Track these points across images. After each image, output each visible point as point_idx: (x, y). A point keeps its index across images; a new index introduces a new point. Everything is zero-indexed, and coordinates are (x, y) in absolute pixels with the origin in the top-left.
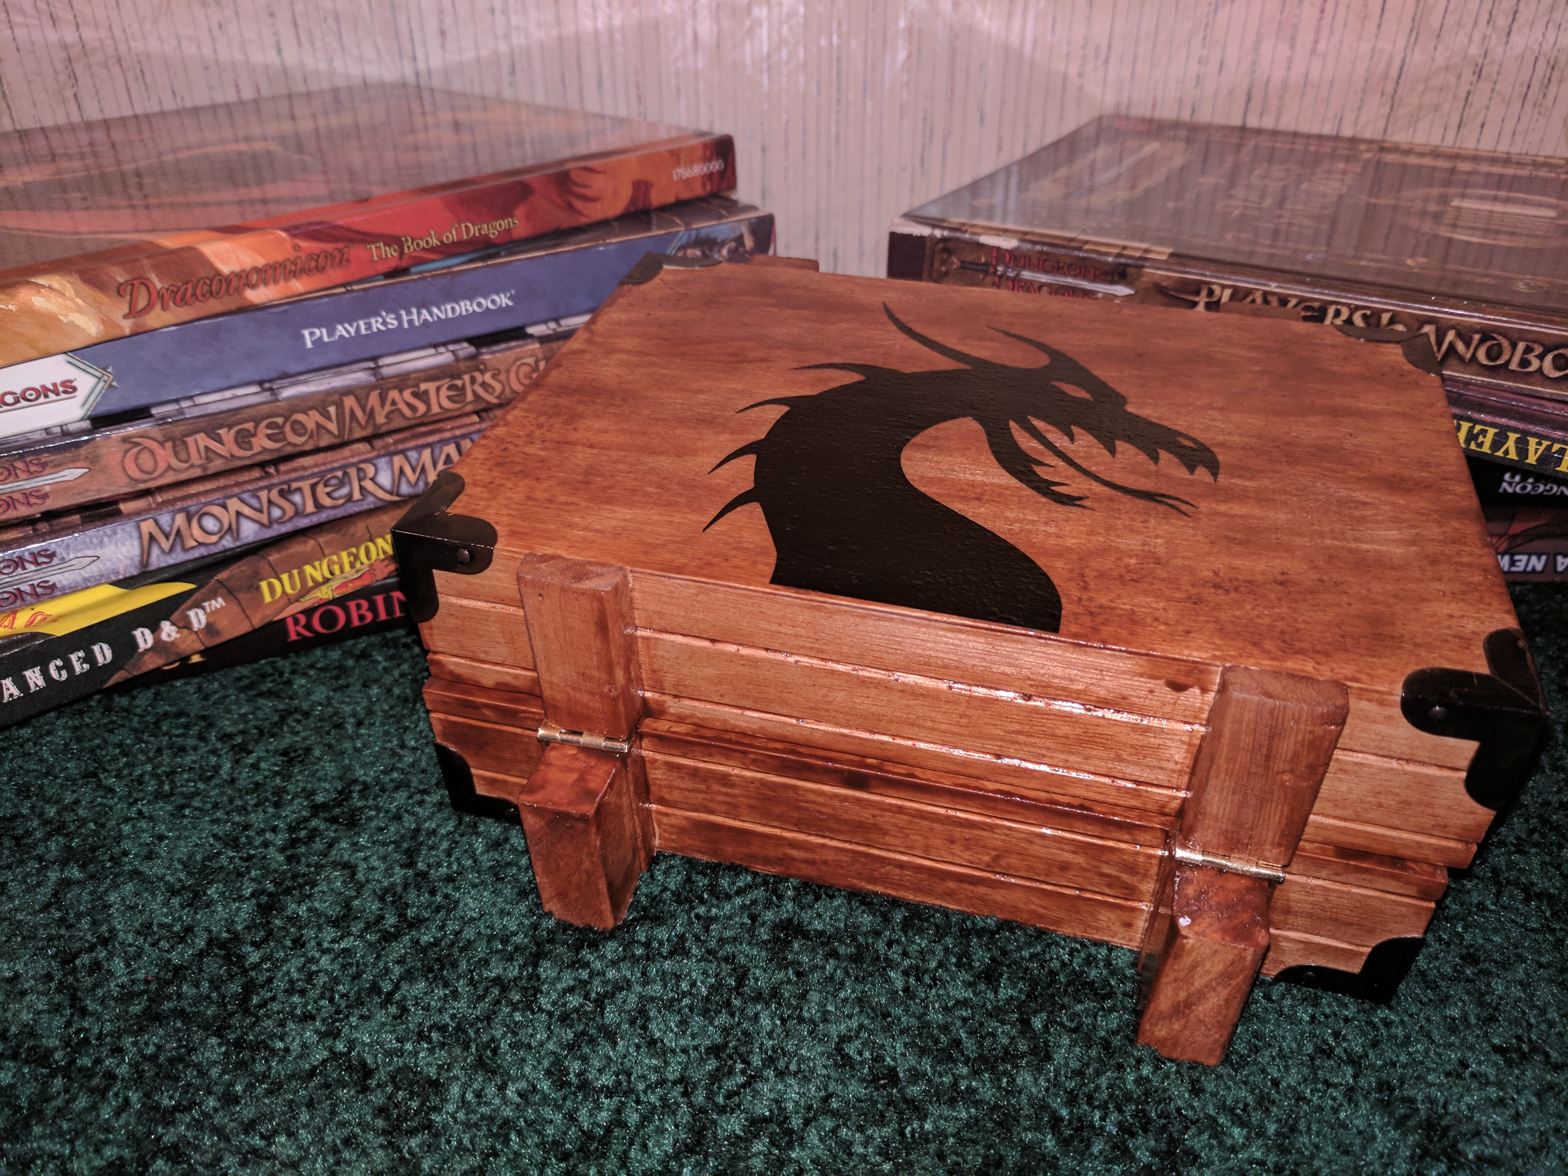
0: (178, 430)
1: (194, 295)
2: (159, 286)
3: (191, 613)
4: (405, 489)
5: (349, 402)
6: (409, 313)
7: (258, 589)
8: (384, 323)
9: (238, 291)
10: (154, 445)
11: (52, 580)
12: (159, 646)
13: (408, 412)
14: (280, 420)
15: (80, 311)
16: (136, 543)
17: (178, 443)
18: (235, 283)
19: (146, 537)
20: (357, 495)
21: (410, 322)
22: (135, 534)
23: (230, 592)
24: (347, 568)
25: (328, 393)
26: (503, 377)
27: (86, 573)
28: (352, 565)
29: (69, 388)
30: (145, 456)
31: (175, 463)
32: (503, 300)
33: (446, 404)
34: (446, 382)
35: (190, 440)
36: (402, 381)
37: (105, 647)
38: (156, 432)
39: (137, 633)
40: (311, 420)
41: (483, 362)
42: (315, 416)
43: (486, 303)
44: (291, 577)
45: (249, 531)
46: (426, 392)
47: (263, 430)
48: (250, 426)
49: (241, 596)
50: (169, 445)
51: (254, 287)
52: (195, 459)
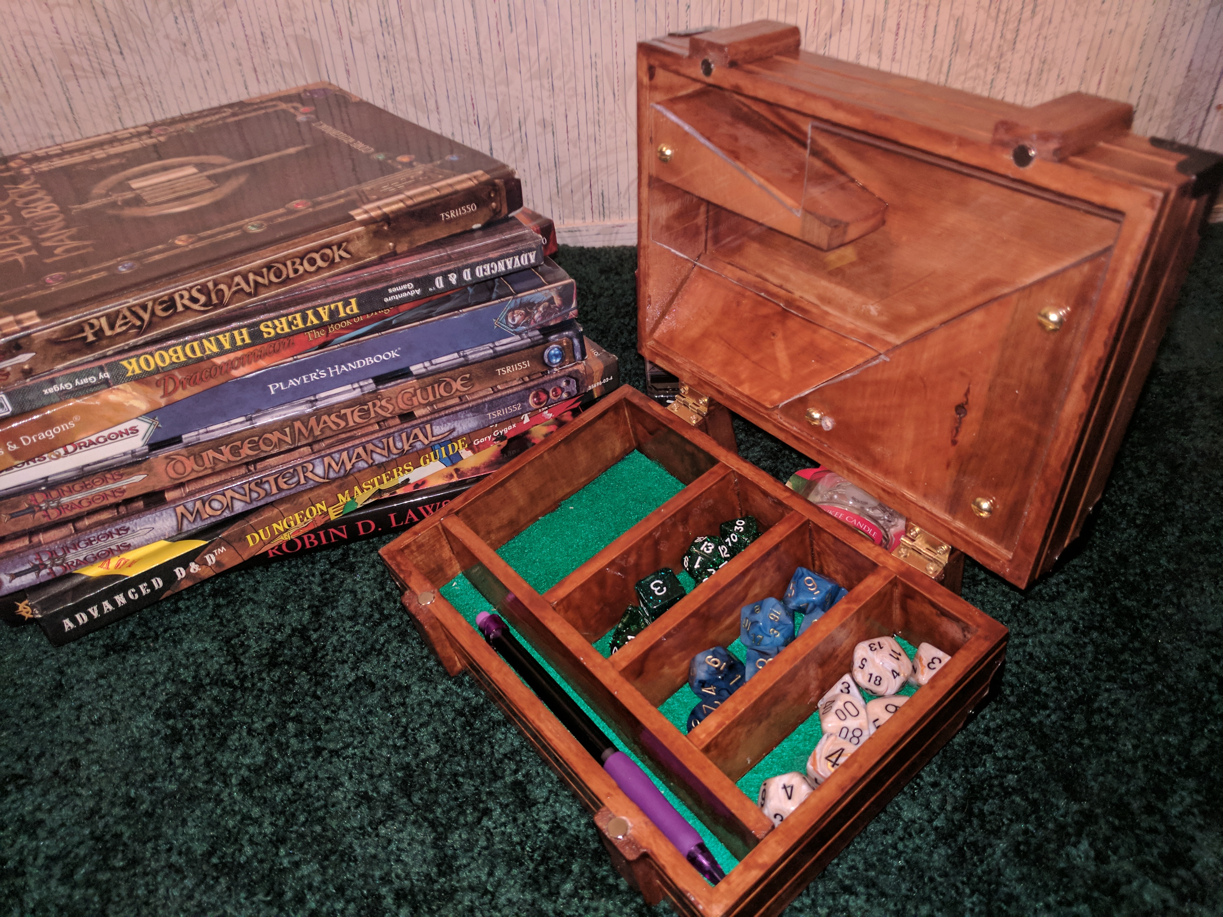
0: (197, 449)
1: (201, 379)
2: (180, 377)
3: (207, 557)
4: (332, 475)
5: (298, 424)
6: (334, 368)
7: (246, 539)
8: (319, 376)
9: (227, 372)
10: (183, 459)
11: (128, 542)
12: (189, 575)
13: (334, 427)
14: (256, 439)
15: (136, 398)
16: (174, 519)
17: (197, 457)
18: (225, 368)
19: (179, 515)
20: (303, 481)
21: (335, 373)
22: (173, 514)
23: (227, 542)
24: (299, 522)
25: (285, 421)
26: (393, 401)
27: (147, 537)
28: (302, 520)
29: (134, 431)
30: (179, 465)
31: (196, 468)
32: (393, 354)
33: (358, 420)
34: (357, 408)
35: (204, 454)
36: (329, 410)
37: (159, 579)
38: (184, 452)
39: (177, 570)
40: (274, 437)
41: (380, 394)
42: (277, 434)
43: (383, 357)
44: (265, 531)
45: (239, 507)
46: (345, 414)
47: (246, 445)
48: (238, 443)
49: (235, 544)
50: (192, 458)
51: (236, 368)
52: (208, 464)
